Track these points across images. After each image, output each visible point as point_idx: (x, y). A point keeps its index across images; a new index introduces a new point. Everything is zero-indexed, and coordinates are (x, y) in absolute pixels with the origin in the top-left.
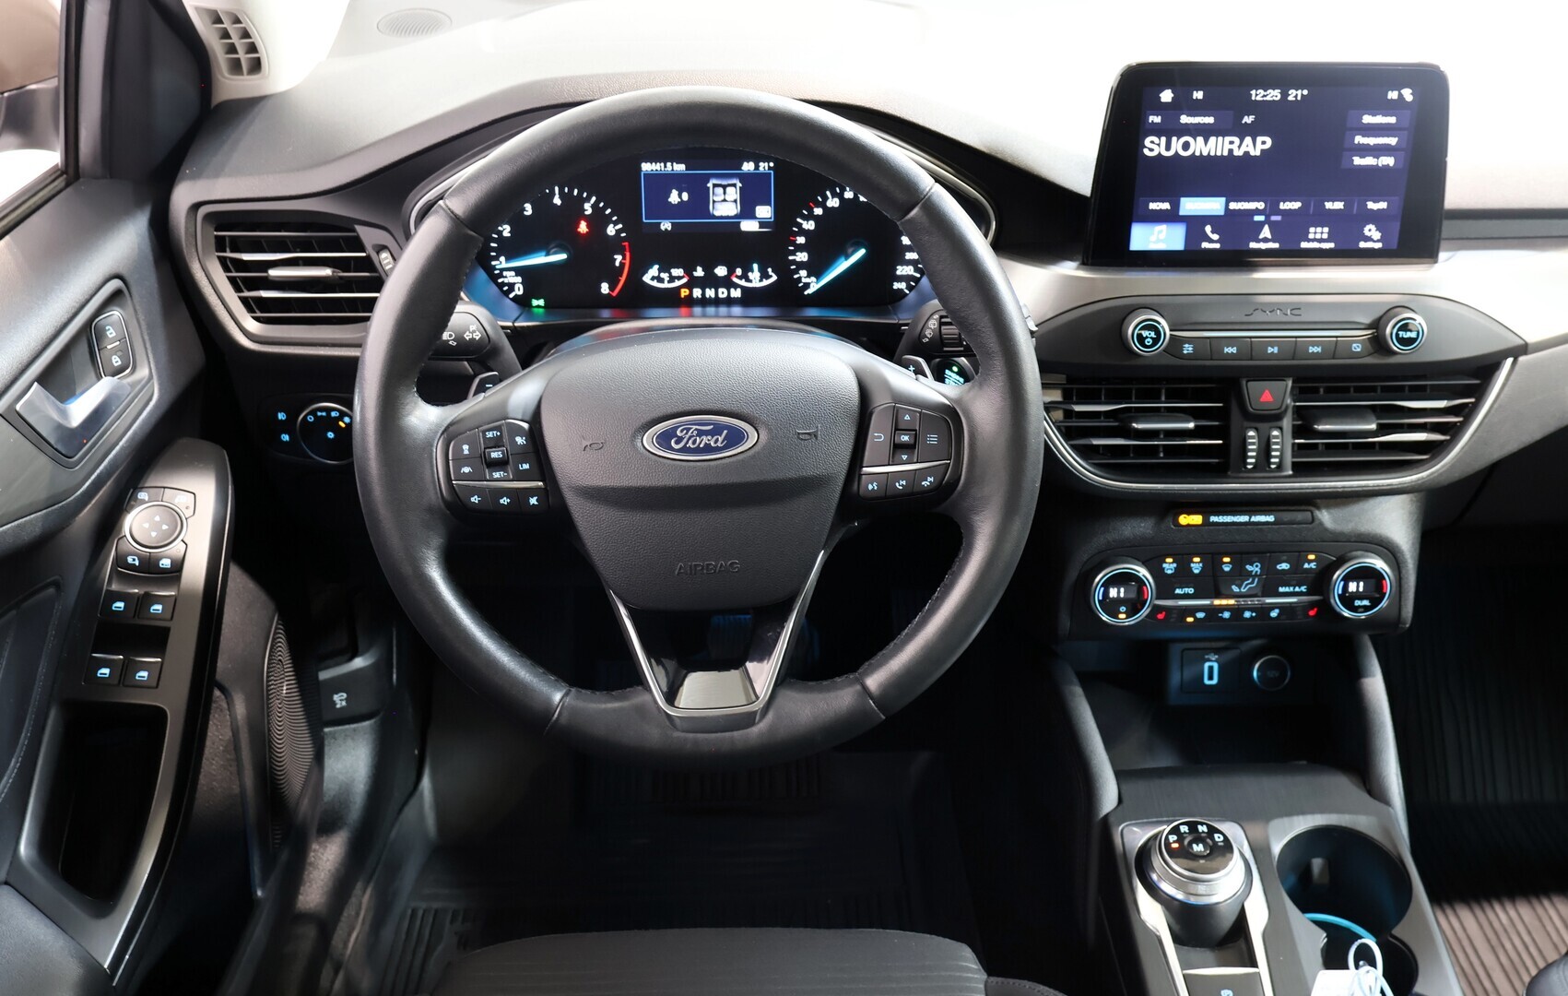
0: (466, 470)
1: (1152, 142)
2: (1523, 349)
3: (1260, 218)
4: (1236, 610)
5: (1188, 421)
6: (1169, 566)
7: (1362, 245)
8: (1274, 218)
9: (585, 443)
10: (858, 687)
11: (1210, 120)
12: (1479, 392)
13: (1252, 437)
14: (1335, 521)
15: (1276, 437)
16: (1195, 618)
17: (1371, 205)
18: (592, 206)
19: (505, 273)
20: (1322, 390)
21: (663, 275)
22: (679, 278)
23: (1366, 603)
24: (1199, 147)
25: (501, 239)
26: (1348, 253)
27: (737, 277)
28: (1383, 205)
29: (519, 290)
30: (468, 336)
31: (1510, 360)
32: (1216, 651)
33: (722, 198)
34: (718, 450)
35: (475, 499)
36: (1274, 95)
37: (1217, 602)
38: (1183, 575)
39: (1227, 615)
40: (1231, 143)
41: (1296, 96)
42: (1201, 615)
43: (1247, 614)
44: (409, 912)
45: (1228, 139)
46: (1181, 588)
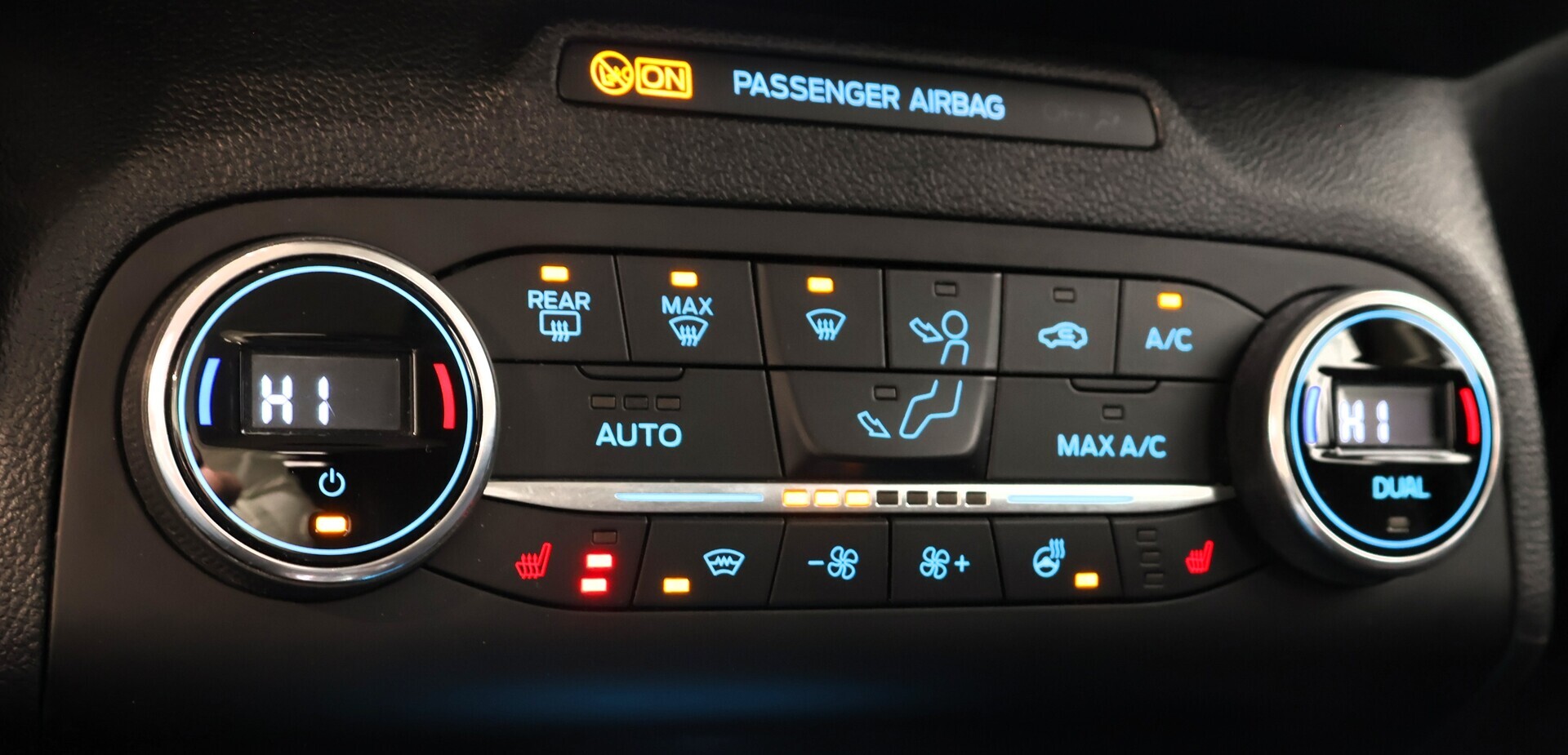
4: (884, 540)
6: (560, 303)
16: (700, 576)
37: (794, 497)
38: (627, 353)
39: (843, 563)
42: (724, 562)
46: (625, 417)
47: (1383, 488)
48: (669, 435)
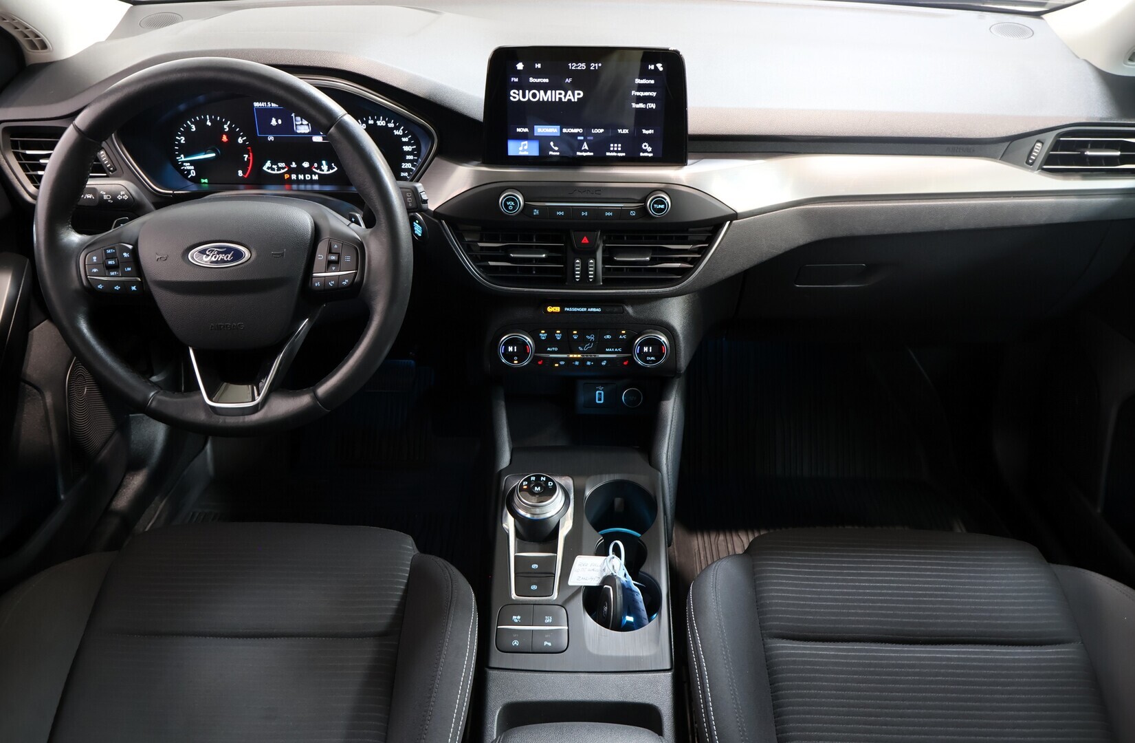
0: (95, 270)
1: (514, 93)
2: (734, 216)
3: (582, 138)
4: (582, 361)
5: (542, 254)
6: (543, 335)
7: (642, 154)
8: (589, 138)
9: (158, 257)
10: (312, 394)
11: (546, 80)
12: (711, 241)
13: (578, 263)
14: (635, 312)
15: (592, 263)
16: (559, 364)
17: (644, 131)
18: (228, 126)
19: (184, 164)
20: (625, 238)
21: (273, 166)
22: (283, 168)
23: (653, 358)
24: (541, 96)
25: (180, 145)
26: (633, 159)
27: (315, 168)
28: (651, 132)
29: (193, 173)
30: (119, 197)
31: (728, 223)
32: (602, 385)
33: (300, 123)
34: (227, 262)
35: (100, 286)
36: (582, 66)
37: (571, 356)
38: (551, 340)
39: (577, 363)
40: (560, 94)
41: (595, 67)
42: (562, 363)
43: (589, 363)
44: (191, 514)
45: (558, 92)
46: (551, 347)
47: (648, 358)
48: (556, 349)
